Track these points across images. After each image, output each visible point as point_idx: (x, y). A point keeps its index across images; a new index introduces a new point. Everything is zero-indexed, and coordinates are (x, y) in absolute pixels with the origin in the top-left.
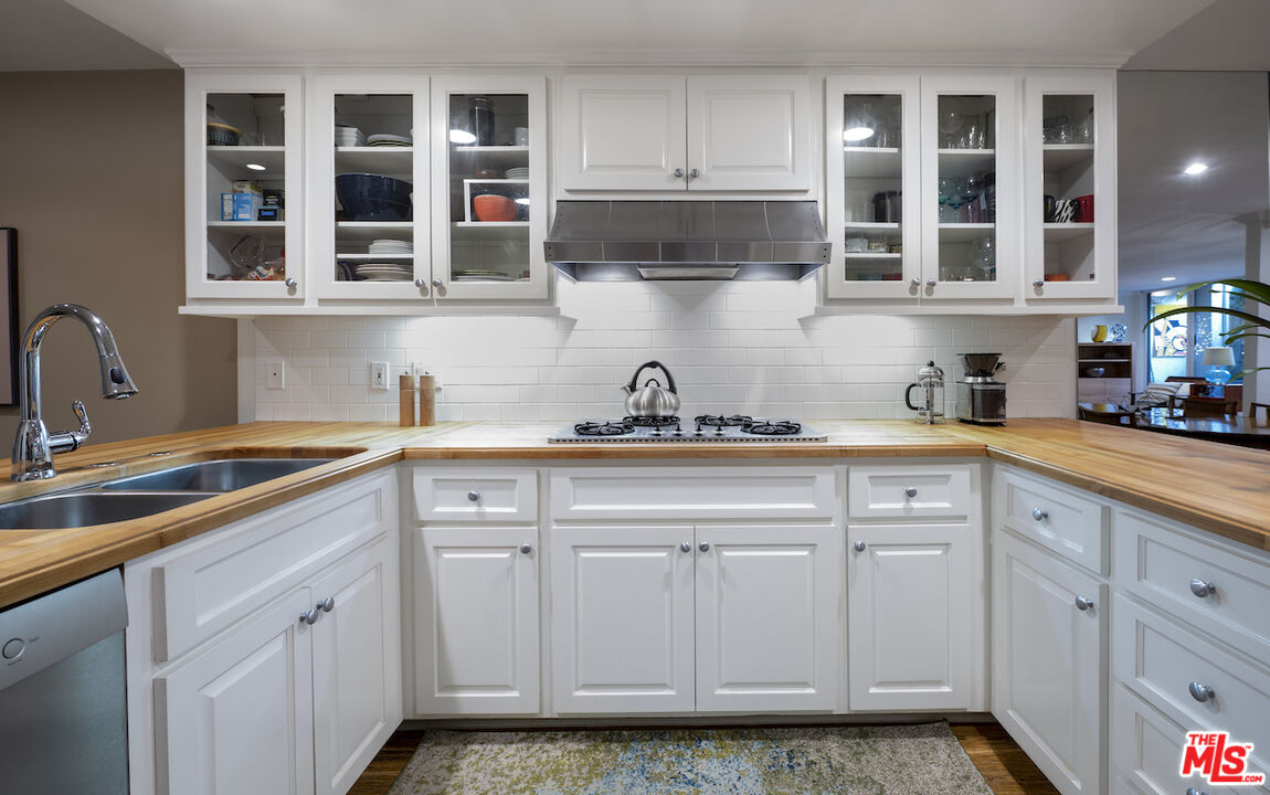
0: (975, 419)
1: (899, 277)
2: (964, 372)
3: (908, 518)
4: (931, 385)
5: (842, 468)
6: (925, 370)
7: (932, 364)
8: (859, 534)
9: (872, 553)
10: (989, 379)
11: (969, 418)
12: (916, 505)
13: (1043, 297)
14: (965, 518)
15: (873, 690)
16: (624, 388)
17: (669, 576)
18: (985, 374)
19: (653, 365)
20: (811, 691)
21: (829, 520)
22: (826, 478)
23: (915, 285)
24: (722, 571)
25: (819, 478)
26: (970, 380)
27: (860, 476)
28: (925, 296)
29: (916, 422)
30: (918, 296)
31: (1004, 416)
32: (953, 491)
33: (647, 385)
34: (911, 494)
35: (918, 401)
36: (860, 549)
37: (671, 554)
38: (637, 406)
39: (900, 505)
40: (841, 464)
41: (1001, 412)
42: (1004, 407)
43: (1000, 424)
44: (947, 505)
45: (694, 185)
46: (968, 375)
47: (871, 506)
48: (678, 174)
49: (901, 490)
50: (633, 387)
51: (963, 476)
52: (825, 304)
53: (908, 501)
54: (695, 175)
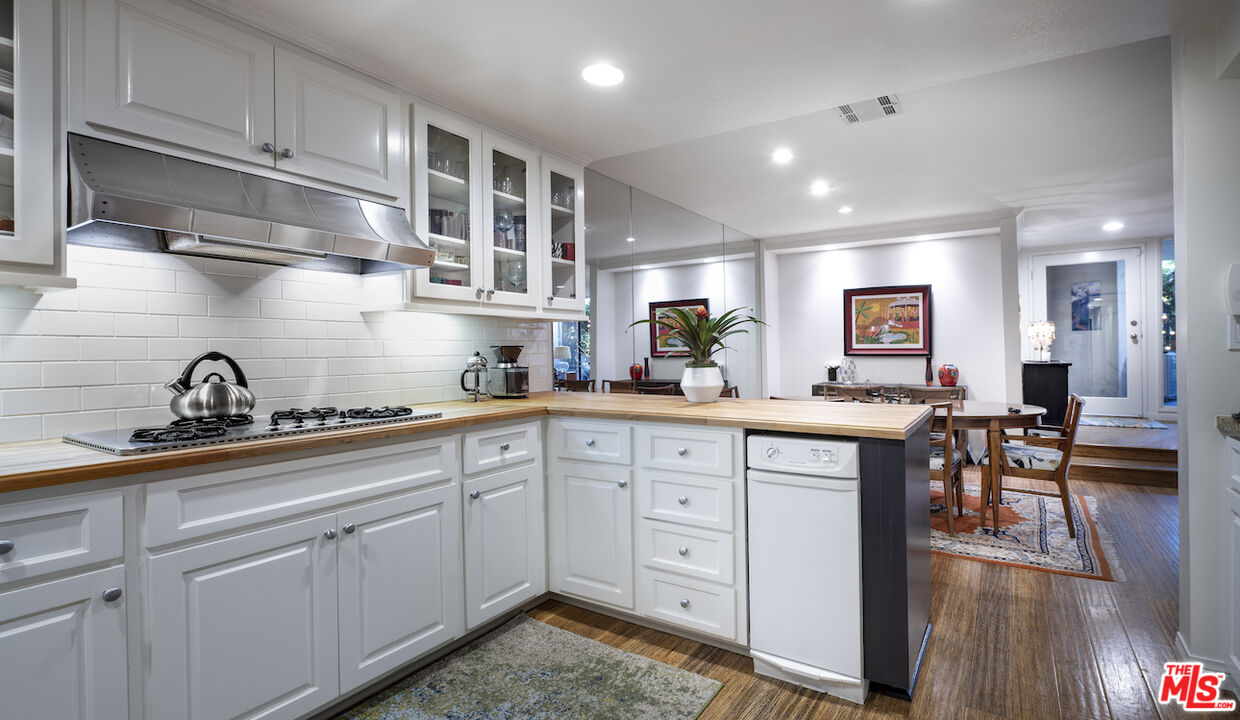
0: (509, 394)
1: (468, 284)
2: (497, 360)
3: (504, 466)
4: (478, 370)
5: (458, 437)
6: (473, 359)
7: (478, 354)
8: (472, 485)
9: (481, 498)
10: (515, 365)
11: (504, 394)
12: (508, 455)
13: (553, 307)
14: (533, 459)
15: (483, 606)
16: (174, 386)
17: (309, 571)
18: (513, 361)
19: (214, 356)
20: (441, 627)
21: (449, 480)
22: (449, 445)
23: (480, 292)
24: (364, 549)
25: (444, 446)
26: (502, 365)
27: (472, 440)
28: (486, 301)
29: (466, 401)
30: (481, 300)
31: (528, 391)
32: (526, 442)
33: (206, 381)
34: (506, 448)
35: (469, 385)
36: (475, 497)
37: (311, 548)
38: (197, 405)
39: (498, 458)
40: (456, 433)
41: (524, 387)
42: (528, 384)
43: (524, 397)
44: (525, 452)
45: (283, 164)
46: (500, 362)
47: (481, 463)
48: (266, 149)
49: (496, 447)
50: (185, 384)
51: (533, 429)
52: (412, 301)
53: (502, 454)
54: (286, 155)
